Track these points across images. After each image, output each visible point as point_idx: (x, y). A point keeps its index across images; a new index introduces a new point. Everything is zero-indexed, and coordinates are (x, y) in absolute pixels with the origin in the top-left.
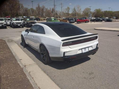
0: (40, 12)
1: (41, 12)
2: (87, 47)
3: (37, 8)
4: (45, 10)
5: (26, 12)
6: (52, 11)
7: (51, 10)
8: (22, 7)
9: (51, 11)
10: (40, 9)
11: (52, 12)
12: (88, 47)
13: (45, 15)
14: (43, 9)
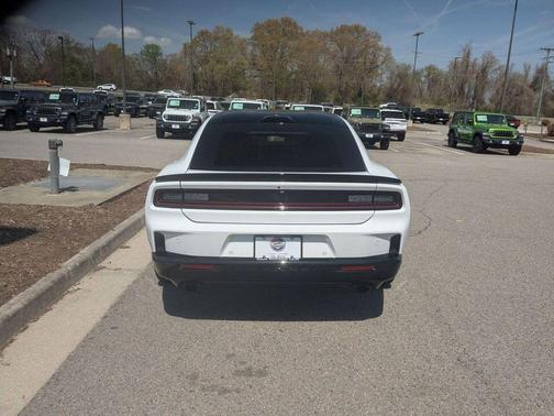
0: (466, 85)
1: (473, 85)
2: (293, 237)
3: (455, 66)
4: (492, 76)
5: (399, 85)
6: (536, 80)
7: (532, 73)
8: (388, 58)
9: (530, 79)
10: (470, 68)
11: (535, 85)
12: (301, 238)
13: (491, 101)
14: (484, 70)
